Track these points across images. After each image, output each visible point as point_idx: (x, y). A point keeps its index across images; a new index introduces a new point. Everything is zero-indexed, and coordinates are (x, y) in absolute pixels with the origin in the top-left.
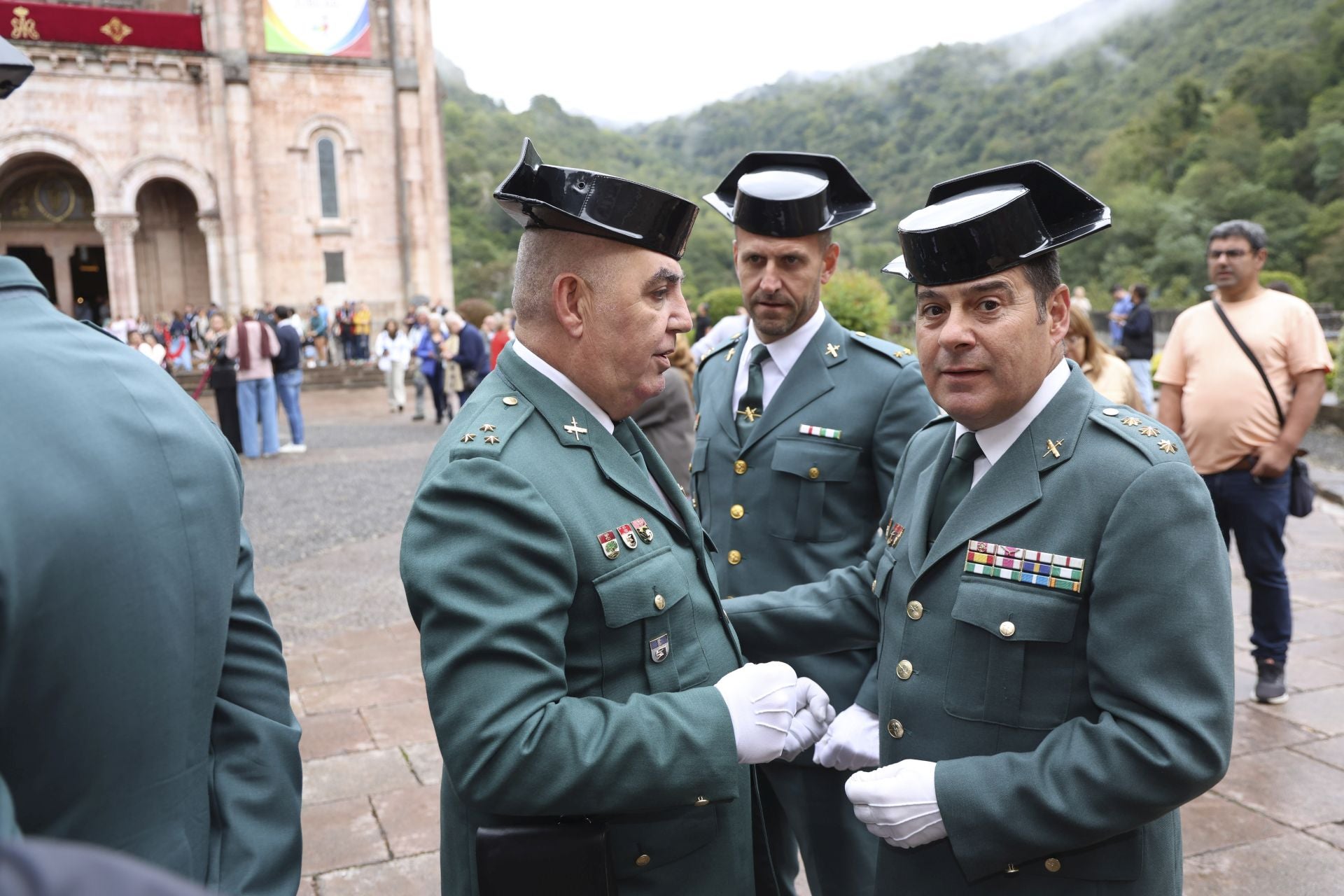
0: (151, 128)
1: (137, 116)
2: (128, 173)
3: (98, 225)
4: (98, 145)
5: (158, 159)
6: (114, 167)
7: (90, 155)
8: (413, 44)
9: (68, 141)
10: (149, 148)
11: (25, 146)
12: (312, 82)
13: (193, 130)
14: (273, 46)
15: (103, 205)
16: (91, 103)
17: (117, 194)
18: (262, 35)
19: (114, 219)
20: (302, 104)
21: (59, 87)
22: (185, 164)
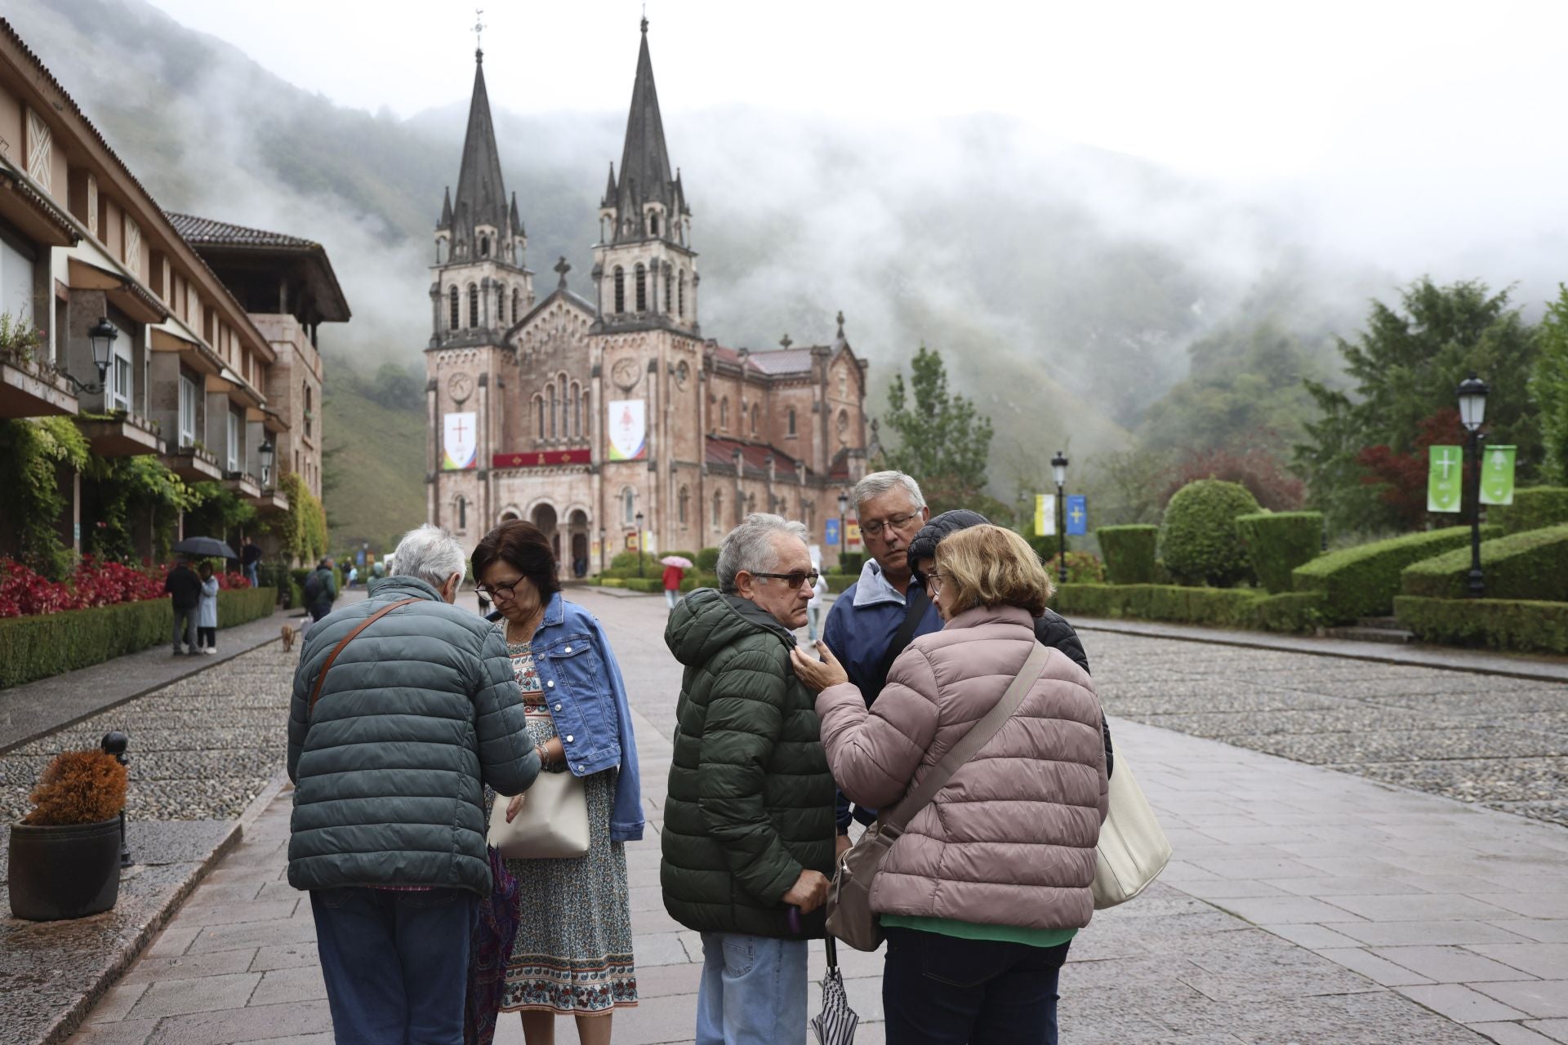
0: (575, 492)
1: (571, 488)
2: (567, 509)
3: (558, 528)
4: (559, 499)
5: (576, 503)
6: (564, 506)
7: (556, 502)
8: (657, 451)
9: (550, 498)
10: (574, 498)
11: (540, 501)
12: (624, 470)
13: (587, 491)
14: (612, 457)
15: (560, 521)
16: (559, 484)
17: (563, 516)
18: (608, 454)
19: (563, 525)
20: (621, 479)
21: (550, 480)
22: (583, 504)
